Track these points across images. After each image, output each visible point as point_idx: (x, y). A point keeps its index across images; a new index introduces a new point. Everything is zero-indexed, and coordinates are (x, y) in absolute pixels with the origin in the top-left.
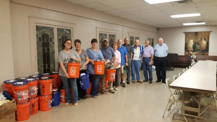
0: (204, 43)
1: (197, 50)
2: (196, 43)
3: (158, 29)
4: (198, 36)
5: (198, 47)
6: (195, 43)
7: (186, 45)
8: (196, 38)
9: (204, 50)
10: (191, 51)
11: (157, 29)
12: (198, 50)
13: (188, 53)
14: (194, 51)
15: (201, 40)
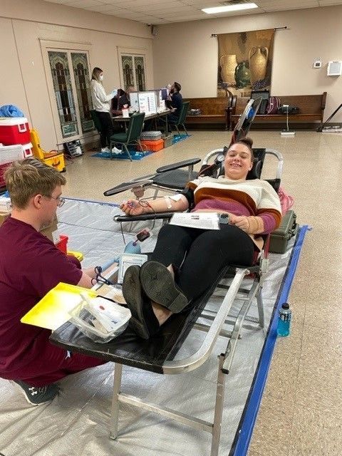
0: (261, 61)
1: (244, 83)
2: (242, 63)
3: (153, 28)
4: (246, 44)
5: (246, 73)
6: (240, 65)
7: (220, 69)
8: (243, 51)
9: (261, 82)
10: (232, 86)
11: (150, 28)
12: (248, 82)
13: (224, 91)
14: (238, 86)
15: (255, 54)
